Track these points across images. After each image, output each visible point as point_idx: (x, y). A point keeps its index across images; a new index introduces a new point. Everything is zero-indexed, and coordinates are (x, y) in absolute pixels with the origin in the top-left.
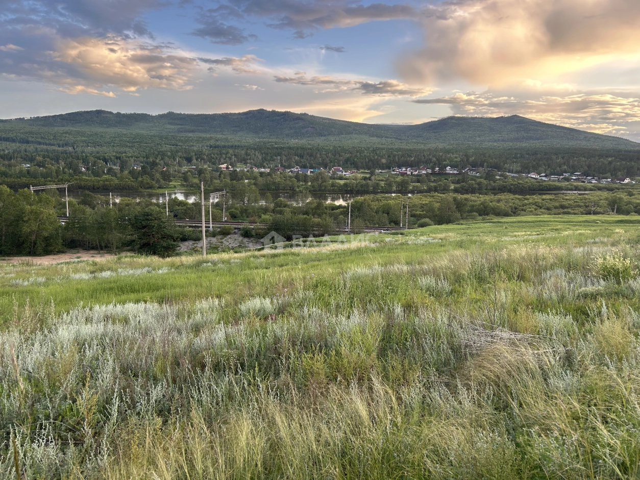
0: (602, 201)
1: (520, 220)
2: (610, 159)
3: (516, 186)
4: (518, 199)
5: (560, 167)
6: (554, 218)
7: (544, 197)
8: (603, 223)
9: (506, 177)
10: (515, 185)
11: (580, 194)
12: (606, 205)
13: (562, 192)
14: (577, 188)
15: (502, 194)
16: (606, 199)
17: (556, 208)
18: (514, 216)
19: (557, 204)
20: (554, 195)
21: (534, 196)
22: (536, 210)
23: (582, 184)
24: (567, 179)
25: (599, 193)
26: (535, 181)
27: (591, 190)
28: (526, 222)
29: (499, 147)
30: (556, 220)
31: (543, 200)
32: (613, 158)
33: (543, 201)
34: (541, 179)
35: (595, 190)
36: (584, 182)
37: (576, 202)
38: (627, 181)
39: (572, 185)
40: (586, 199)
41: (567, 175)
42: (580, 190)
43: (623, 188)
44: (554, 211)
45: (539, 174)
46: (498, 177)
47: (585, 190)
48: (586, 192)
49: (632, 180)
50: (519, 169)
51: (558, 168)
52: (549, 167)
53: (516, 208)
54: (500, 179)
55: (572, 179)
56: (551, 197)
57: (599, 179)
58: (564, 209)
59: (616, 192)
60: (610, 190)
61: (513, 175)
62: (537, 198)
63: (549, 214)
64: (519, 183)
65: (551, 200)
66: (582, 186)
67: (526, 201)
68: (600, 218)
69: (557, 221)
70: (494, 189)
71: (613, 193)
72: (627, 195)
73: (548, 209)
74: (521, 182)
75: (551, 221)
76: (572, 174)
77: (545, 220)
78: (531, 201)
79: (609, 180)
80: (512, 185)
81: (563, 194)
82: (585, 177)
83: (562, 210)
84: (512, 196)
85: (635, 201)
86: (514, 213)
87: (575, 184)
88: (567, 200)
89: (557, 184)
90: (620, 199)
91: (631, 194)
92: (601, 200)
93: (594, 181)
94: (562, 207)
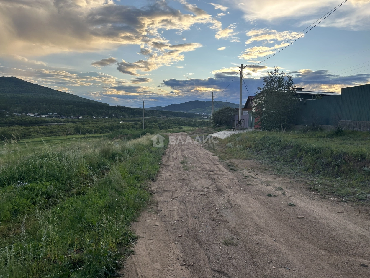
0: (71, 128)
1: (34, 140)
2: (71, 106)
3: (21, 121)
4: (25, 129)
5: (46, 110)
6: (52, 138)
7: (41, 127)
8: (76, 139)
9: (13, 116)
11: (60, 125)
12: (73, 130)
13: (49, 124)
14: (57, 122)
15: (14, 126)
16: (73, 127)
17: (48, 133)
18: (25, 139)
19: (49, 131)
20: (45, 126)
21: (35, 127)
22: (37, 134)
23: (59, 119)
24: (51, 117)
25: (68, 124)
26: (32, 118)
27: (64, 122)
29: (4, 96)
31: (40, 129)
32: (73, 106)
33: (40, 130)
34: (36, 117)
35: (66, 123)
36: (60, 118)
37: (59, 129)
38: (81, 117)
39: (54, 120)
40: (63, 127)
41: (50, 114)
42: (58, 123)
43: (79, 121)
45: (34, 114)
46: (7, 116)
47: (61, 122)
48: (62, 124)
49: (83, 117)
50: (21, 110)
51: (45, 110)
52: (39, 110)
53: (25, 134)
54: (9, 117)
55: (53, 116)
56: (44, 127)
57: (67, 117)
60: (74, 122)
61: (17, 114)
62: (37, 128)
63: (46, 136)
65: (45, 128)
66: (59, 120)
67: (31, 130)
68: (74, 137)
69: (54, 140)
70: (6, 123)
71: (76, 124)
72: (82, 125)
73: (44, 134)
74: (23, 118)
75: (51, 140)
76: (53, 114)
77: (48, 139)
78: (33, 130)
79: (72, 117)
80: (18, 120)
81: (51, 125)
82: (60, 116)
83: (52, 134)
84: (21, 127)
85: (86, 127)
86: (24, 137)
87: (55, 119)
88: (53, 128)
89: (46, 119)
90: (80, 127)
91: (84, 124)
93: (65, 118)
94: (52, 132)
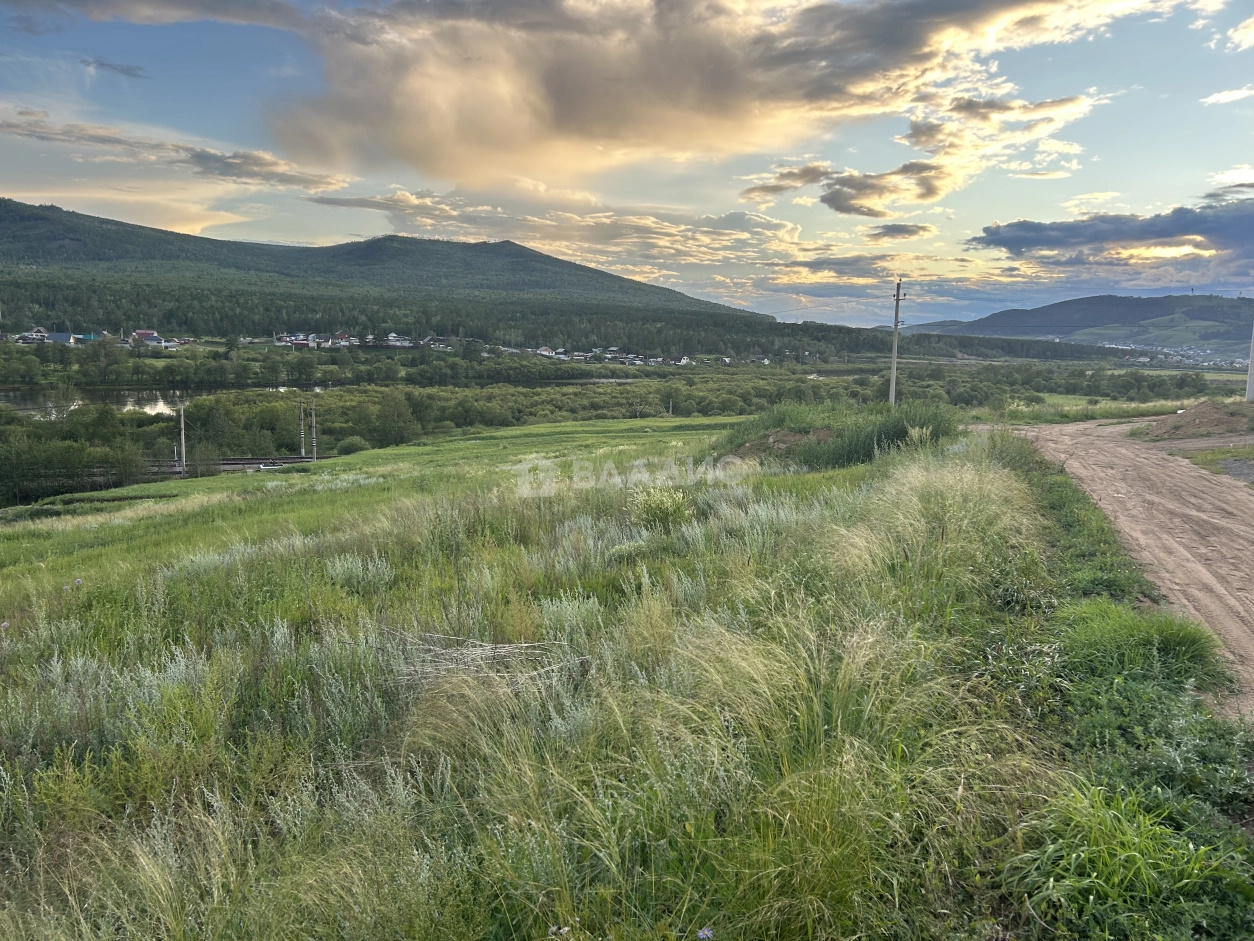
0: (651, 396)
1: (527, 432)
2: (659, 325)
3: (517, 371)
4: (523, 394)
5: (587, 337)
6: (582, 426)
7: (565, 389)
8: (655, 431)
9: (499, 354)
10: (516, 368)
11: (619, 384)
12: (657, 401)
13: (592, 381)
14: (614, 374)
15: (495, 385)
16: (658, 391)
17: (584, 408)
18: (518, 425)
19: (586, 402)
20: (579, 387)
21: (549, 389)
22: (552, 412)
23: (622, 366)
24: (598, 359)
25: (646, 381)
26: (549, 361)
27: (635, 377)
28: (537, 435)
29: (483, 298)
30: (585, 429)
31: (564, 395)
32: (664, 323)
33: (564, 398)
34: (559, 359)
35: (641, 377)
36: (623, 363)
37: (615, 397)
38: (684, 361)
39: (606, 369)
40: (628, 392)
41: (597, 351)
42: (618, 377)
43: (680, 373)
44: (582, 414)
45: (554, 349)
46: (485, 355)
47: (627, 377)
48: (629, 381)
49: (691, 359)
50: (521, 339)
51: (584, 340)
52: (569, 337)
53: (520, 411)
54: (488, 358)
55: (606, 358)
56: (576, 390)
57: (645, 359)
58: (596, 410)
59: (670, 379)
60: (663, 376)
61: (511, 350)
62: (552, 392)
63: (575, 420)
64: (522, 366)
65: (575, 394)
66: (621, 370)
67: (536, 398)
68: (650, 424)
69: (586, 432)
70: (479, 376)
71: (666, 382)
72: (686, 385)
73: (572, 411)
74: (525, 363)
75: (577, 432)
76: (606, 349)
77: (569, 429)
78: (543, 397)
79: (660, 359)
80: (511, 368)
81: (594, 384)
82: (624, 355)
83: (595, 413)
84: (512, 389)
85: (696, 393)
86: (518, 419)
87: (611, 366)
88: (600, 394)
89: (584, 366)
90: (677, 390)
91: (691, 383)
92: (650, 393)
93: (638, 362)
94: (594, 406)
